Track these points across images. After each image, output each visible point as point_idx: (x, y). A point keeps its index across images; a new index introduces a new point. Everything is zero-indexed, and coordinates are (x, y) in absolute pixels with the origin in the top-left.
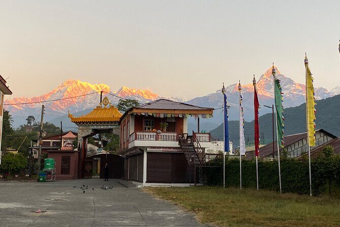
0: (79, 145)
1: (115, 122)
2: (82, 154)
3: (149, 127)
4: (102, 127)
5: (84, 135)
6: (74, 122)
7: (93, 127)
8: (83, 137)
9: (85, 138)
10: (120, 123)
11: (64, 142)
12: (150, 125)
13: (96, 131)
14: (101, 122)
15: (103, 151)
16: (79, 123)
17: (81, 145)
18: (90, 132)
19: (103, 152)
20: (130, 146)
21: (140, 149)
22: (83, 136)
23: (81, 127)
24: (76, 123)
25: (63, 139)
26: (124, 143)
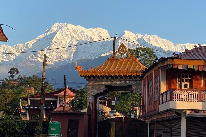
0: (89, 105)
1: (135, 77)
2: (93, 117)
3: (186, 83)
4: (118, 83)
5: (95, 93)
6: (83, 76)
7: (106, 83)
8: (93, 95)
9: (95, 97)
10: (141, 78)
11: (60, 101)
12: (187, 81)
13: (110, 88)
14: (117, 77)
15: (117, 113)
16: (88, 78)
17: (91, 105)
18: (103, 89)
19: (118, 115)
20: (162, 108)
21: (176, 113)
22: (93, 93)
23: (91, 83)
24: (85, 77)
25: (58, 98)
26: (150, 104)
